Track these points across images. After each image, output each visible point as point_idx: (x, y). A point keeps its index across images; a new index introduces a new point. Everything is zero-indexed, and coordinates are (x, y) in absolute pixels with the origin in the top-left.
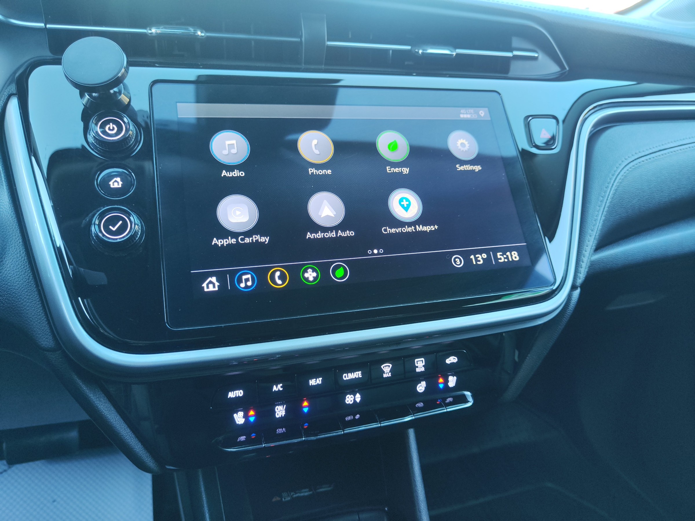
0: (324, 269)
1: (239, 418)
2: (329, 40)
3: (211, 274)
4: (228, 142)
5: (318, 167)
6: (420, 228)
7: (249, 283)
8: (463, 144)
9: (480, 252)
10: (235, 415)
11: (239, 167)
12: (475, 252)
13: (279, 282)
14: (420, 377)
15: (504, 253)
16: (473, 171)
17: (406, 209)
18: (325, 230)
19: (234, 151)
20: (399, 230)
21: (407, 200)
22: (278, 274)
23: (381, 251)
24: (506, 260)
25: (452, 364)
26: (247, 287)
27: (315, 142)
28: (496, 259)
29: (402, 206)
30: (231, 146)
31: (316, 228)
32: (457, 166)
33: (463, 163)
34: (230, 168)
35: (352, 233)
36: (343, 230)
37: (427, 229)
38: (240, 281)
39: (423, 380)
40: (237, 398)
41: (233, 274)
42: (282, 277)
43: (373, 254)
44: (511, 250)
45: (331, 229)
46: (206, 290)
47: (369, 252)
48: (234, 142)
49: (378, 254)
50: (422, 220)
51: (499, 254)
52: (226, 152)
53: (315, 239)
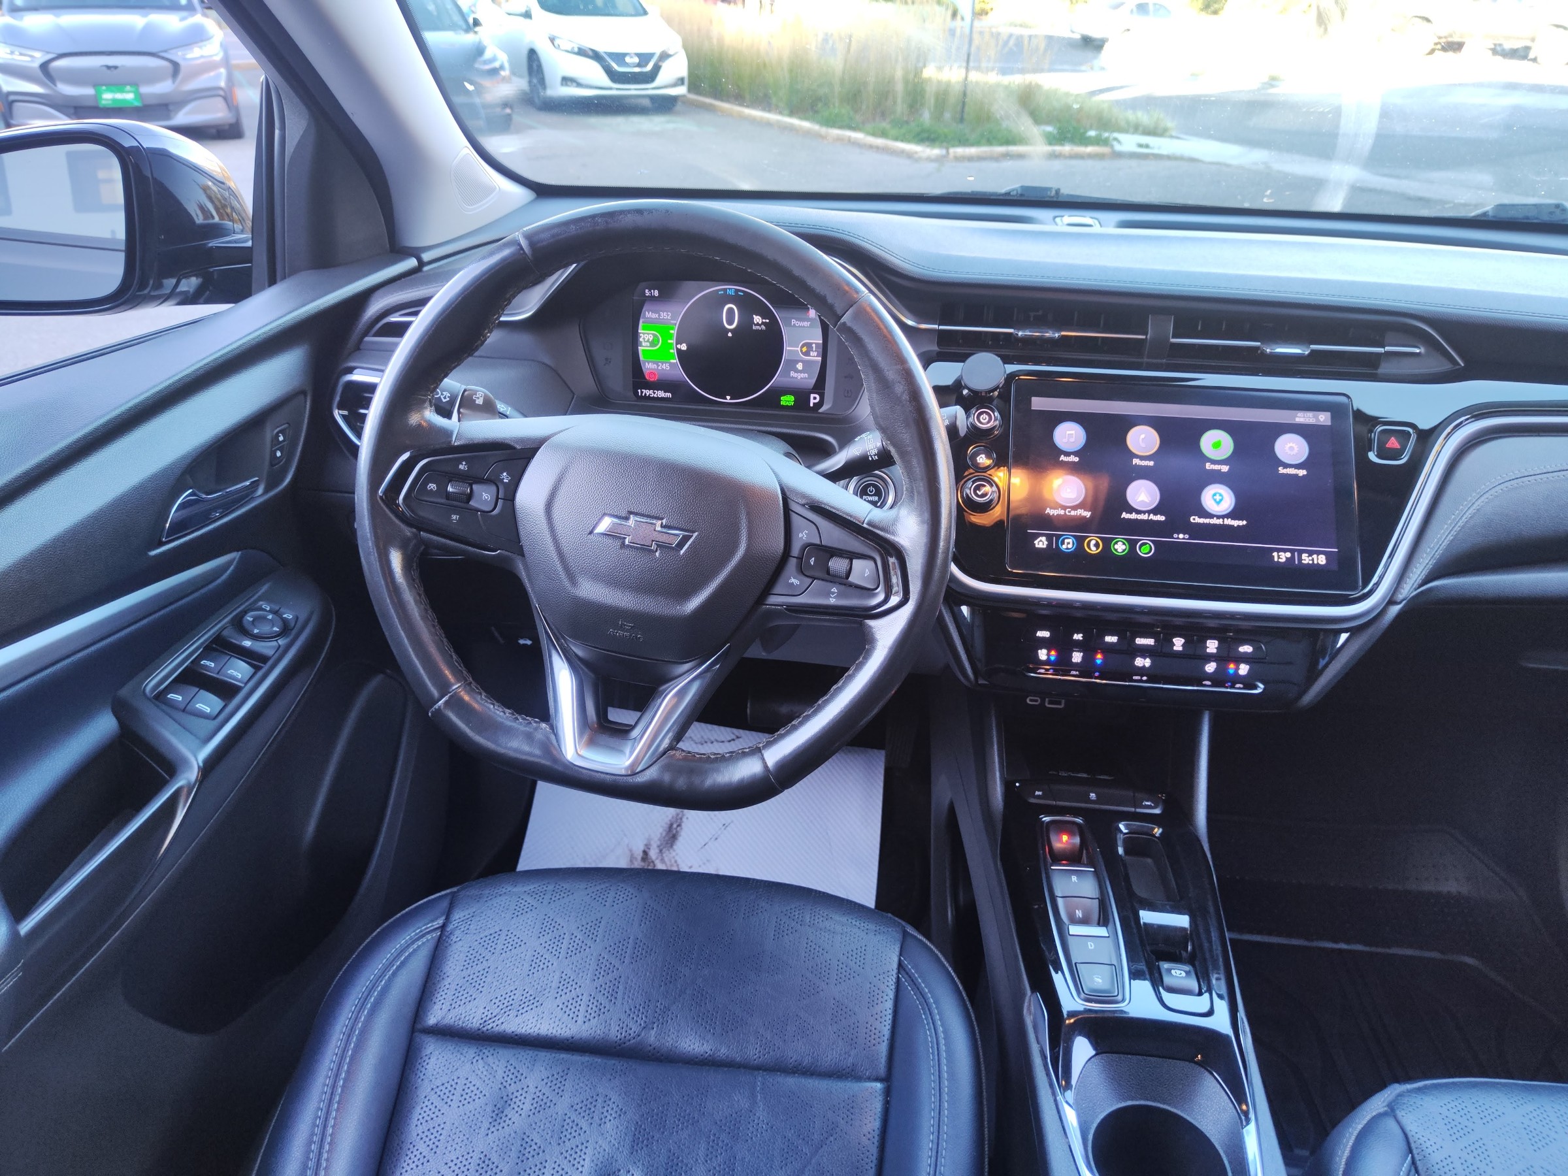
0: (1132, 544)
1: (1043, 654)
2: (1173, 337)
3: (1042, 535)
4: (1068, 432)
5: (1142, 458)
6: (1228, 522)
7: (1070, 546)
8: (1291, 448)
9: (1285, 551)
10: (1039, 651)
11: (1075, 453)
12: (1279, 550)
13: (1093, 548)
14: (1210, 658)
15: (1310, 555)
16: (1296, 475)
17: (1218, 503)
18: (1139, 512)
19: (1072, 440)
20: (1207, 521)
21: (1221, 495)
22: (1093, 542)
23: (1187, 536)
24: (1311, 562)
25: (1246, 653)
26: (1067, 549)
27: (1143, 436)
28: (1300, 559)
29: (1215, 500)
30: (1070, 435)
31: (1131, 510)
32: (1280, 469)
33: (1286, 466)
34: (1068, 454)
35: (1162, 518)
36: (1155, 514)
37: (1236, 523)
38: (1063, 543)
39: (1213, 661)
40: (1044, 638)
41: (1058, 537)
42: (1097, 545)
43: (1178, 538)
44: (1318, 553)
45: (1144, 512)
46: (1037, 546)
47: (1175, 536)
48: (1073, 432)
49: (1184, 539)
50: (1232, 515)
51: (1304, 556)
52: (1065, 440)
53: (1130, 520)
